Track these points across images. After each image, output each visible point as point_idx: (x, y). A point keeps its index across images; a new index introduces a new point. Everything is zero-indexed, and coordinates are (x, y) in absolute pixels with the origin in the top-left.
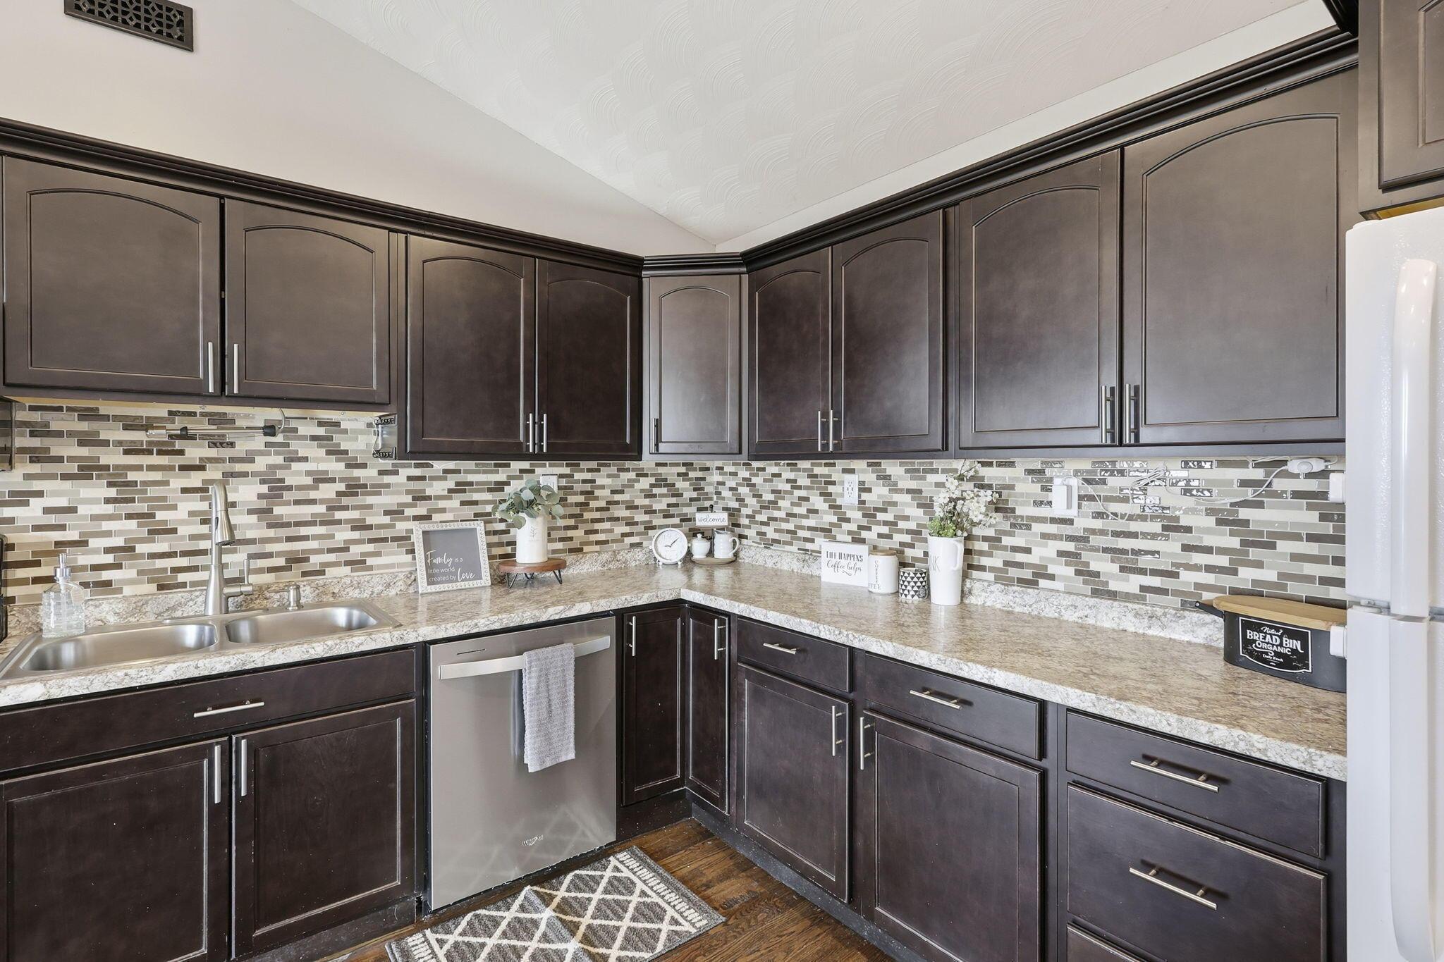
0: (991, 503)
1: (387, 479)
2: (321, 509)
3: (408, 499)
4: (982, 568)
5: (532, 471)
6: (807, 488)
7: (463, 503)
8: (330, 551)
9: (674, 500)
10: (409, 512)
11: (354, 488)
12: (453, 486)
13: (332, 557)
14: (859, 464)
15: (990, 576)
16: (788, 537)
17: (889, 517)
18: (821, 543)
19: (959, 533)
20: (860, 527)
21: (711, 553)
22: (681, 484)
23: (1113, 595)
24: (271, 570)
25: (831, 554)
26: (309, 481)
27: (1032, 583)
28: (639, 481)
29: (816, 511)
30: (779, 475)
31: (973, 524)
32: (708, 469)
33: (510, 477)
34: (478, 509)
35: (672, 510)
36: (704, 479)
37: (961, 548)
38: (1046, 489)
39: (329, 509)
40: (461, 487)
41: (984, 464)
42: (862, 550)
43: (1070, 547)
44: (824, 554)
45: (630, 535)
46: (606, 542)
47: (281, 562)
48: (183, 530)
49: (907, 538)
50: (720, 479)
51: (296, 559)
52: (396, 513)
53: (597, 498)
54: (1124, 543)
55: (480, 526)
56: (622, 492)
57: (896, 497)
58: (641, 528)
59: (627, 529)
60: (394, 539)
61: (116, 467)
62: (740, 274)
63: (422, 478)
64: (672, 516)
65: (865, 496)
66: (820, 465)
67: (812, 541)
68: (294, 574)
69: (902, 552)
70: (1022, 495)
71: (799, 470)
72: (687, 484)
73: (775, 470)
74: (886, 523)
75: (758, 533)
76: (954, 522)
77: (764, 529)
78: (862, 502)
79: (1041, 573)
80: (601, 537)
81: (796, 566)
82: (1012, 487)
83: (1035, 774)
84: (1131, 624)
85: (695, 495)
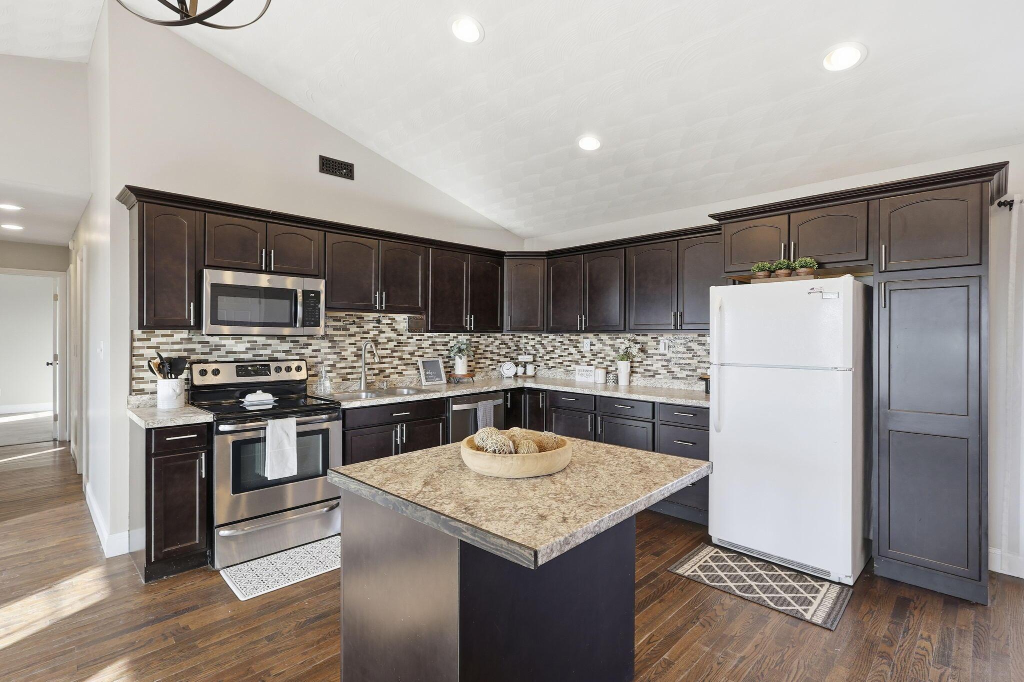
0: (639, 349)
1: (410, 340)
2: (389, 352)
3: (416, 348)
4: (637, 373)
5: (457, 337)
6: (568, 345)
7: (434, 350)
8: (392, 368)
9: (508, 350)
10: (416, 353)
11: (400, 344)
12: (431, 343)
13: (392, 371)
14: (591, 335)
15: (639, 375)
16: (559, 365)
17: (602, 355)
18: (573, 366)
19: (629, 360)
20: (590, 360)
21: (525, 373)
22: (511, 344)
23: (678, 378)
24: (374, 375)
25: (580, 370)
26: (386, 341)
27: (654, 376)
28: (495, 342)
29: (572, 354)
30: (555, 339)
31: (634, 356)
32: (521, 337)
33: (450, 340)
34: (439, 353)
35: (507, 355)
36: (519, 341)
37: (629, 365)
38: (658, 344)
39: (392, 352)
40: (433, 344)
41: (637, 335)
42: (592, 368)
43: (665, 363)
44: (577, 370)
45: (492, 365)
46: (483, 368)
47: (377, 372)
48: (350, 359)
49: (609, 363)
50: (526, 341)
51: (382, 371)
52: (412, 354)
53: (480, 349)
54: (682, 361)
55: (440, 360)
56: (489, 346)
57: (605, 348)
58: (495, 362)
59: (491, 363)
60: (412, 364)
61: (331, 335)
62: (544, 259)
63: (421, 340)
64: (507, 357)
65: (592, 347)
66: (574, 335)
67: (570, 366)
68: (380, 377)
69: (607, 368)
70: (650, 346)
71: (564, 337)
72: (513, 344)
73: (554, 337)
74: (601, 358)
75: (545, 364)
76: (627, 356)
77: (548, 362)
78: (591, 350)
79: (656, 373)
80: (482, 365)
81: (563, 376)
82: (647, 343)
83: (651, 424)
84: (683, 387)
85: (516, 348)
